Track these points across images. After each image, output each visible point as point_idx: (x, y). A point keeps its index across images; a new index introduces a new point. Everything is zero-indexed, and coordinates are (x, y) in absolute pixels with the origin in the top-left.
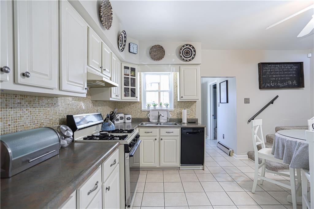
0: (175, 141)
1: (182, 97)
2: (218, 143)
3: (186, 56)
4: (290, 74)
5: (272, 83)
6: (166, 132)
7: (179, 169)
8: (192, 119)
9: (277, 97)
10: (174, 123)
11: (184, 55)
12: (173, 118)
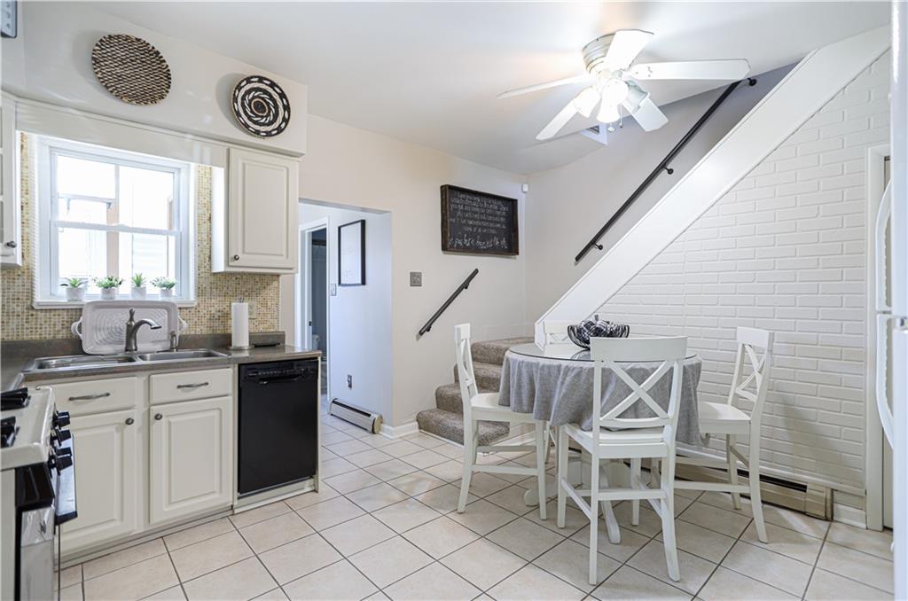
0: (216, 413)
1: (236, 258)
2: (334, 402)
3: (257, 116)
4: (497, 222)
5: (467, 238)
6: (179, 387)
7: (230, 513)
8: (265, 336)
9: (476, 272)
10: (202, 351)
11: (250, 114)
12: (193, 333)
